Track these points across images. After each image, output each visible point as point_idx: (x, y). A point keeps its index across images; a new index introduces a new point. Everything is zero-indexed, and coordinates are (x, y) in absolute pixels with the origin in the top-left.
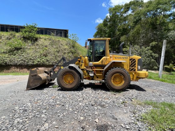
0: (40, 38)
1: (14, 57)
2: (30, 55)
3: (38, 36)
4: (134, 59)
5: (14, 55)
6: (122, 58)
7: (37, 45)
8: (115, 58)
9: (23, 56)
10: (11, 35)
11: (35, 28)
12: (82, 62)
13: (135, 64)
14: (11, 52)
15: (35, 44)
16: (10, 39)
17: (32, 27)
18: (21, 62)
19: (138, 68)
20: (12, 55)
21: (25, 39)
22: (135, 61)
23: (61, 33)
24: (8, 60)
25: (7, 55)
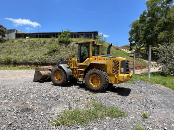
0: (72, 41)
1: (51, 57)
2: (62, 56)
3: (70, 39)
4: (117, 61)
5: (51, 56)
6: (105, 59)
7: (69, 47)
8: (99, 59)
9: (57, 56)
10: (52, 40)
11: (69, 33)
12: (72, 63)
13: (118, 66)
14: (50, 53)
15: (67, 47)
16: (51, 43)
17: (66, 32)
18: (55, 61)
19: (121, 70)
20: (50, 56)
21: (61, 42)
22: (118, 63)
23: (91, 35)
24: (46, 60)
25: (47, 56)
